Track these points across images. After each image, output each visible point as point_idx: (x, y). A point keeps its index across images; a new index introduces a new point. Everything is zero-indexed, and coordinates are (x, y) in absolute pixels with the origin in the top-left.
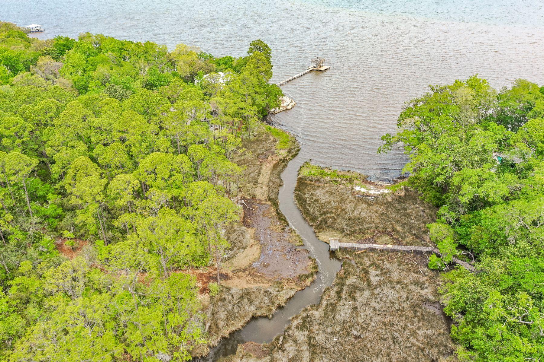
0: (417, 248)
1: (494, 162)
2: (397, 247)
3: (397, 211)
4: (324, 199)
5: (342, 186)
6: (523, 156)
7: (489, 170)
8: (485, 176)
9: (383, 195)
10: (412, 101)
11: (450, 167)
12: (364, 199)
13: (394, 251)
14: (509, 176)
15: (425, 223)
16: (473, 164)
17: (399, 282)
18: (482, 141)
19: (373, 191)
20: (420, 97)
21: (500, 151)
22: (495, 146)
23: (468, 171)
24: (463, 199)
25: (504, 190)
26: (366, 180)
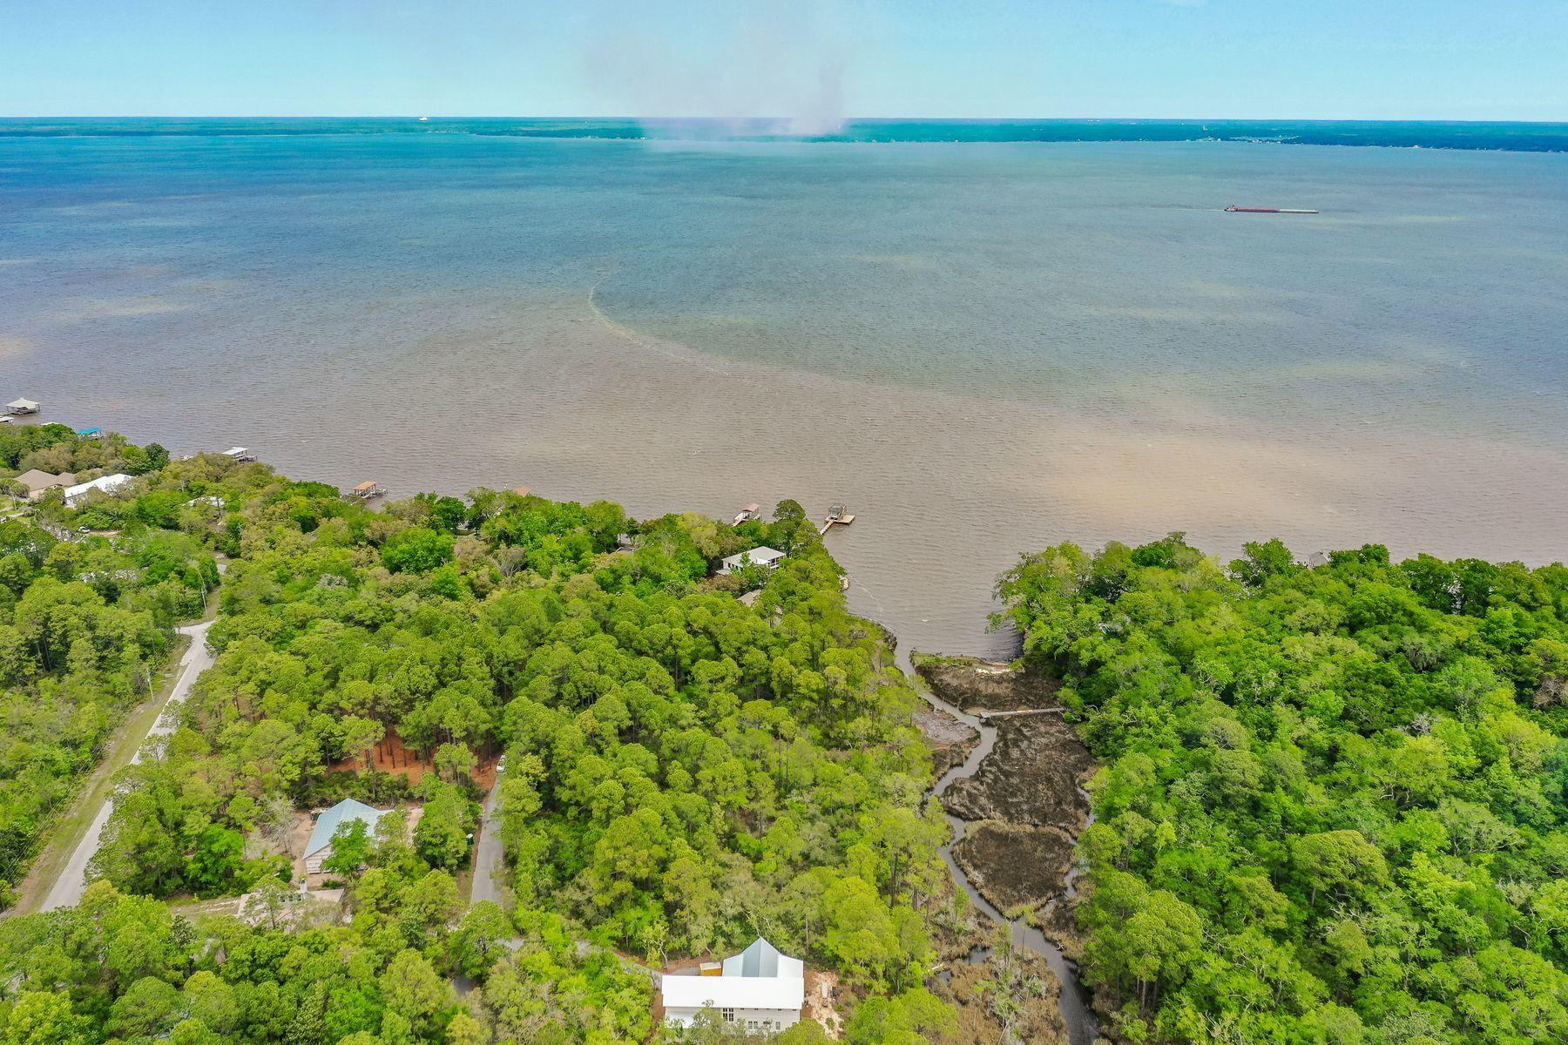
0: (1053, 710)
1: (1100, 631)
2: (1036, 711)
3: (1024, 686)
4: (955, 683)
5: (962, 671)
6: (1123, 624)
7: (1097, 638)
8: (1096, 642)
9: (1007, 674)
10: (1004, 573)
11: (1067, 640)
12: (989, 678)
13: (1034, 714)
14: (1113, 641)
15: (1052, 692)
16: (1085, 634)
17: (1047, 733)
18: (1089, 615)
19: (996, 672)
20: (1013, 568)
21: (1104, 621)
22: (1100, 617)
23: (1083, 640)
24: (1083, 663)
25: (1111, 652)
26: (982, 662)
